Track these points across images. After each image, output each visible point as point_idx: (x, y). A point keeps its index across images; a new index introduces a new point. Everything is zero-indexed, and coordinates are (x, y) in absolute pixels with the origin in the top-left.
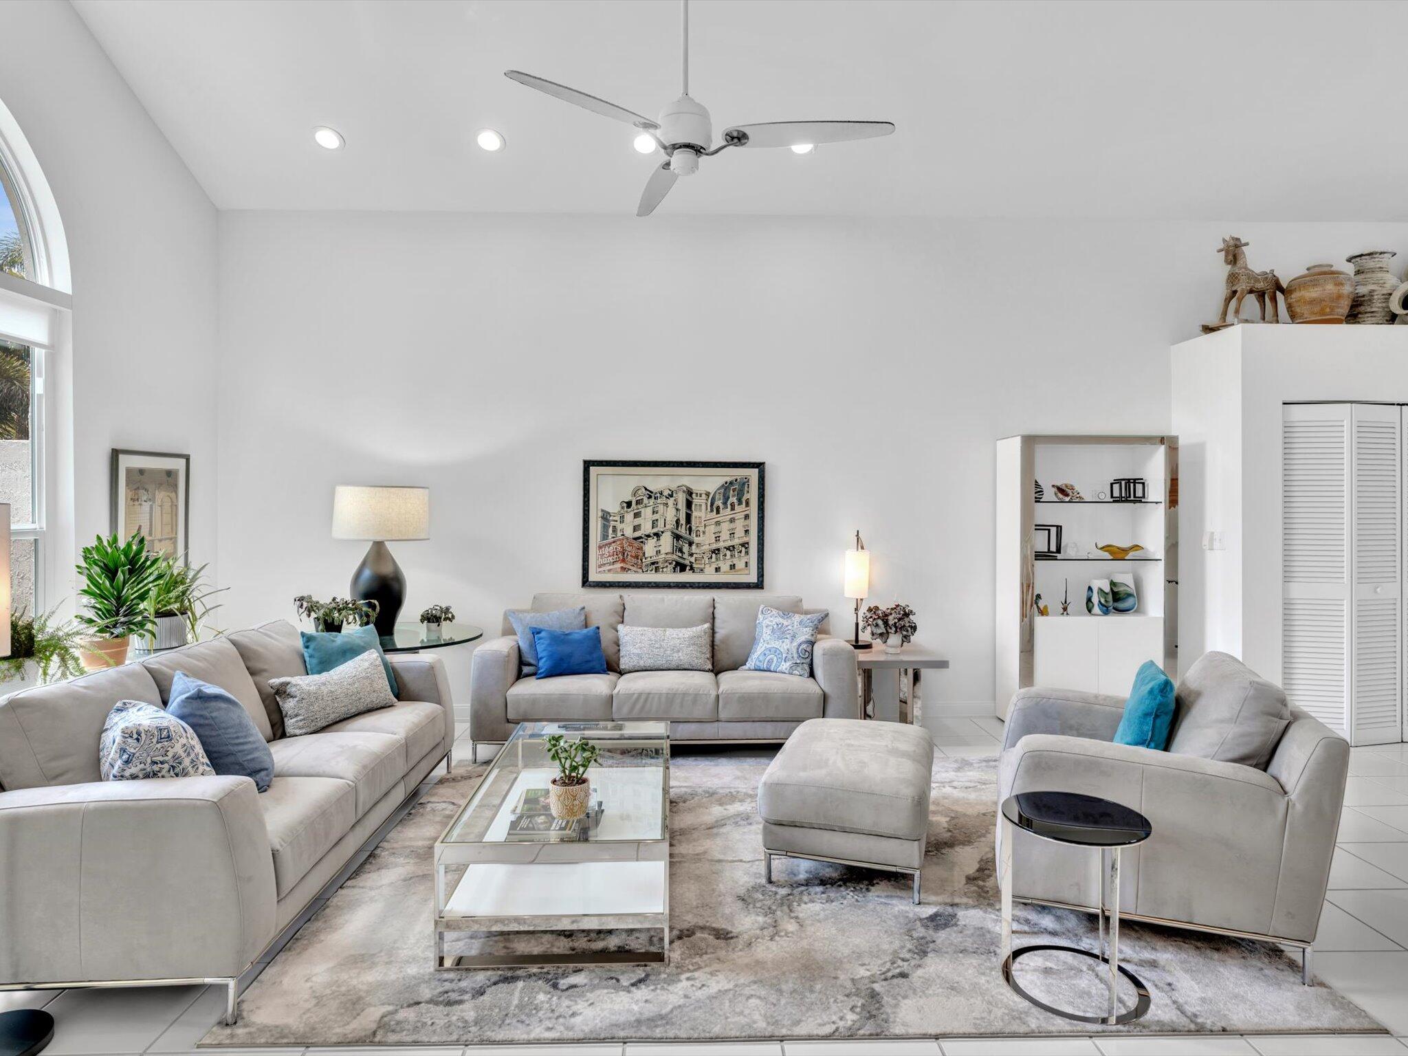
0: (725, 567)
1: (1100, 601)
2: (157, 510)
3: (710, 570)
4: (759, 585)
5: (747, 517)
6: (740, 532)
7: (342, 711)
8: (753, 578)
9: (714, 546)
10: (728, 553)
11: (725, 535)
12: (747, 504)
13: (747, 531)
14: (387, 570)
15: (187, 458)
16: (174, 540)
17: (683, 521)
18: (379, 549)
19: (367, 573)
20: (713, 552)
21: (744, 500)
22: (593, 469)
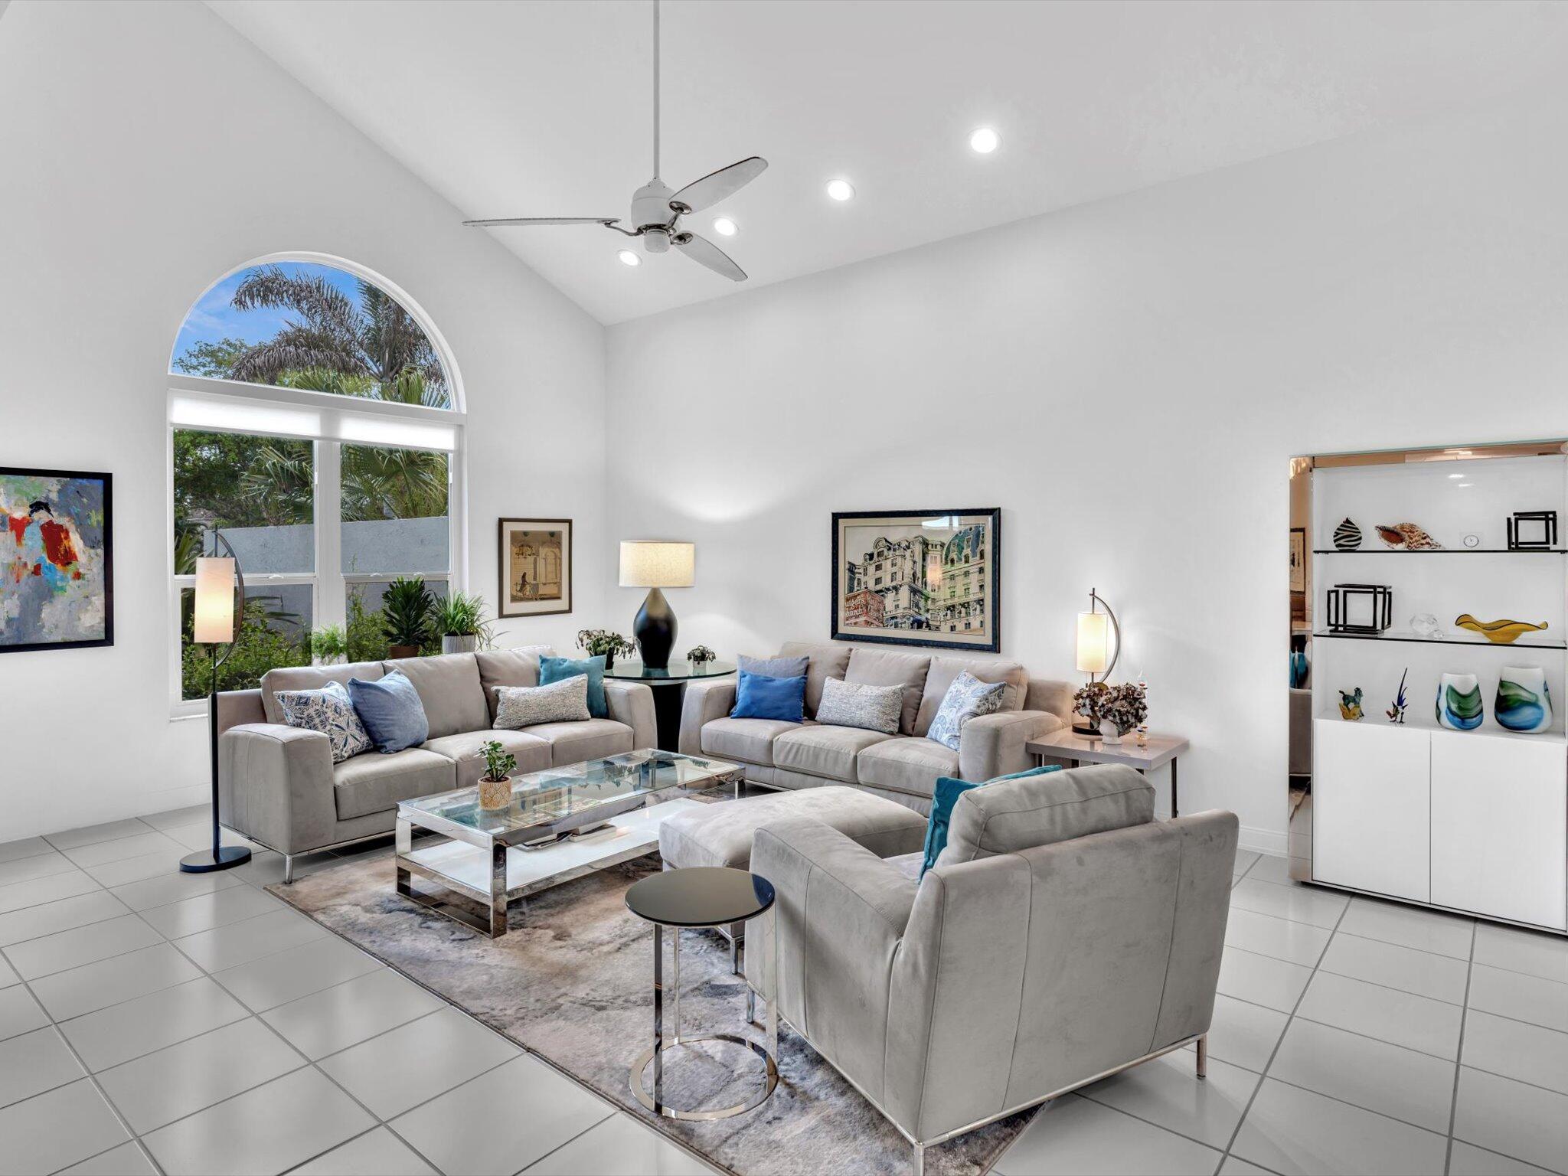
0: (960, 626)
1: (1449, 708)
3: (945, 627)
4: (995, 648)
5: (981, 570)
6: (974, 588)
8: (988, 640)
9: (949, 603)
10: (963, 610)
11: (959, 591)
12: (982, 556)
13: (982, 587)
14: (659, 613)
15: (570, 522)
16: (559, 584)
17: (919, 575)
18: (655, 595)
19: (642, 615)
20: (948, 608)
21: (978, 551)
22: (842, 522)
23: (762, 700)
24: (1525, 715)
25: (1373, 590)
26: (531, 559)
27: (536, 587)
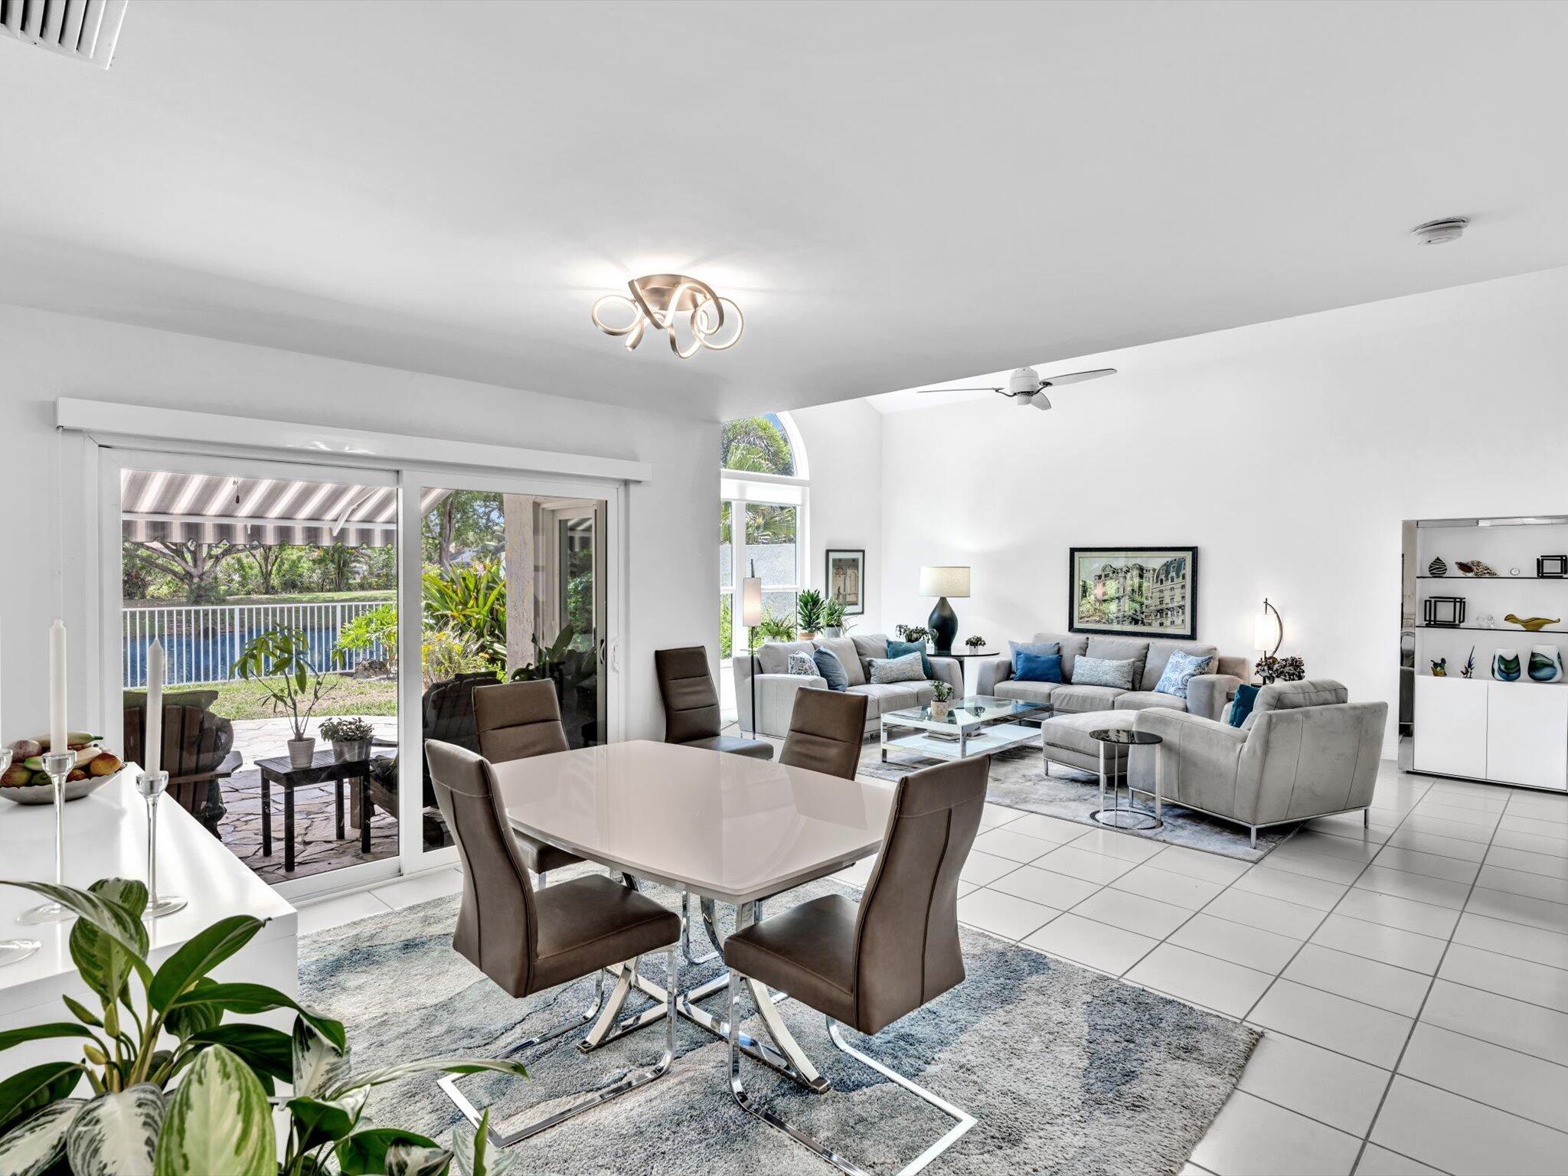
0: (1167, 622)
1: (1499, 668)
2: (848, 582)
3: (1156, 624)
4: (1193, 637)
5: (1183, 587)
6: (1178, 598)
7: (894, 676)
8: (1188, 632)
9: (1159, 607)
10: (1169, 612)
11: (1167, 600)
12: (1184, 578)
13: (1183, 597)
14: (946, 613)
15: (863, 551)
16: (856, 594)
17: (1137, 589)
18: (943, 601)
19: (935, 616)
20: (1158, 611)
21: (1181, 574)
22: (1077, 554)
23: (1036, 669)
24: (1544, 673)
25: (1454, 600)
26: (842, 577)
27: (845, 597)
